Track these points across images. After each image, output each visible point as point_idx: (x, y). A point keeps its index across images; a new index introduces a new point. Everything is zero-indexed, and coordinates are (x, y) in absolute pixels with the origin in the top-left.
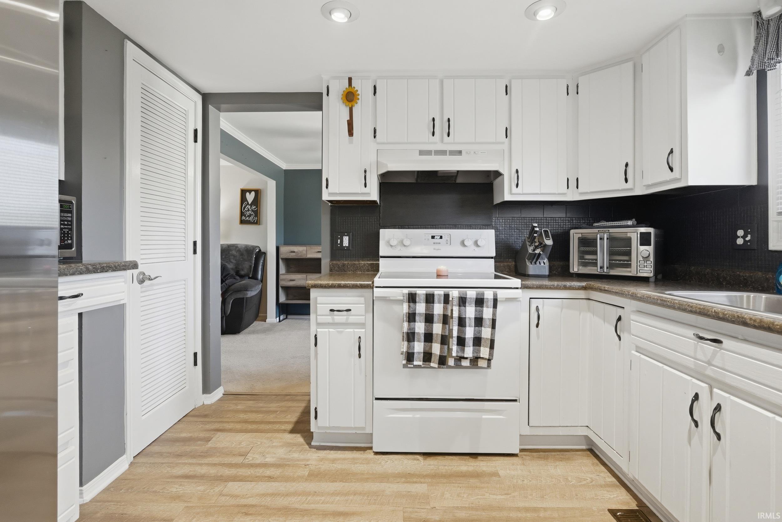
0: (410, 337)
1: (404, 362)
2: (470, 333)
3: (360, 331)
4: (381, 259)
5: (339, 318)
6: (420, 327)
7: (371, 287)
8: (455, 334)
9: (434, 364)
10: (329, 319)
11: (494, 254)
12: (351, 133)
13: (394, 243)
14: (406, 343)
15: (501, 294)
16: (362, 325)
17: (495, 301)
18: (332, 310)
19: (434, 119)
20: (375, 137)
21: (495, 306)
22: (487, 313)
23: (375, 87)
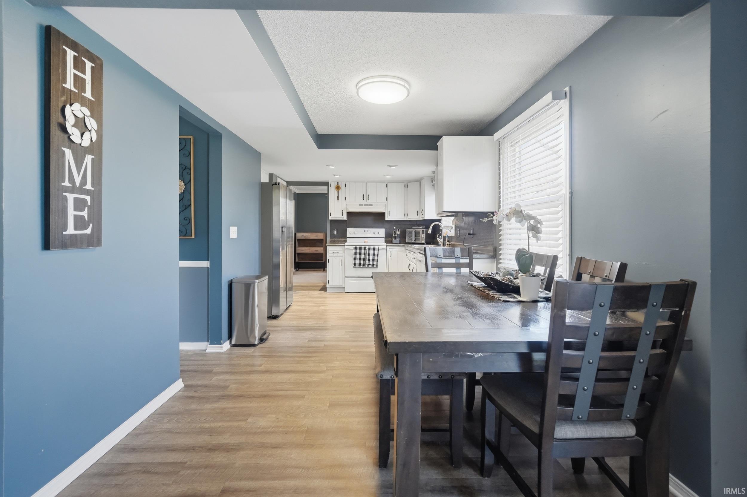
0: (355, 259)
1: (354, 266)
2: (371, 258)
3: (341, 258)
4: (347, 238)
5: (335, 254)
6: (358, 256)
7: (344, 246)
8: (367, 258)
9: (362, 266)
10: (332, 255)
11: (384, 237)
12: (338, 199)
13: (352, 233)
14: (354, 261)
15: (380, 247)
16: (342, 256)
17: (378, 249)
18: (333, 252)
19: (364, 195)
20: (346, 200)
21: (378, 251)
22: (376, 252)
23: (345, 184)
